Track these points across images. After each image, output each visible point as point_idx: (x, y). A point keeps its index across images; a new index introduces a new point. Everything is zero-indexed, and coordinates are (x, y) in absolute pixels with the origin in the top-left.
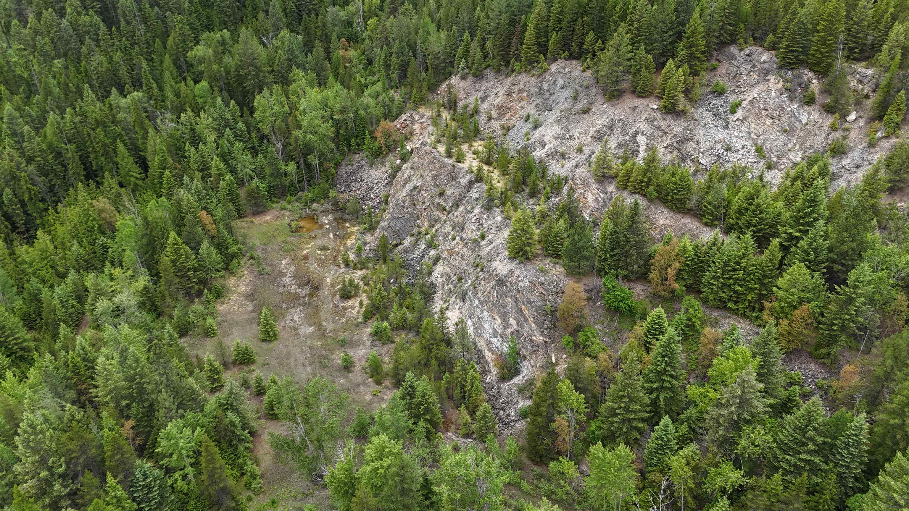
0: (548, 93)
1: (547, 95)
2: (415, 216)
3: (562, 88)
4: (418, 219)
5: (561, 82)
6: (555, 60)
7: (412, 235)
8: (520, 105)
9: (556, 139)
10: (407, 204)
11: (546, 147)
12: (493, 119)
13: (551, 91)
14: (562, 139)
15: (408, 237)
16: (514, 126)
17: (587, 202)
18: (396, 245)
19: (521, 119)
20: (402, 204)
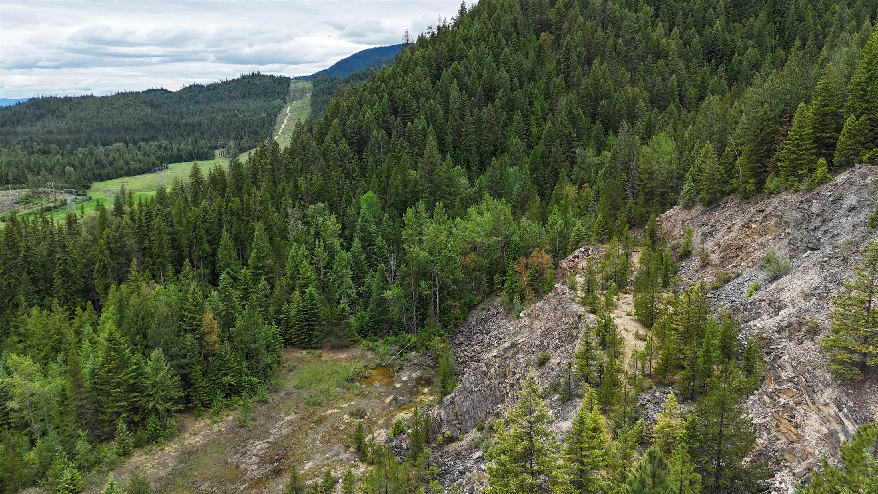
0: (820, 219)
1: (817, 222)
2: (498, 395)
3: (852, 209)
4: (502, 401)
5: (852, 200)
6: (849, 164)
7: (481, 429)
8: (759, 241)
9: (807, 296)
10: (492, 370)
11: (782, 313)
12: (712, 265)
13: (826, 215)
14: (821, 298)
15: (475, 429)
16: (738, 276)
17: (800, 438)
18: (451, 440)
19: (755, 264)
20: (485, 369)
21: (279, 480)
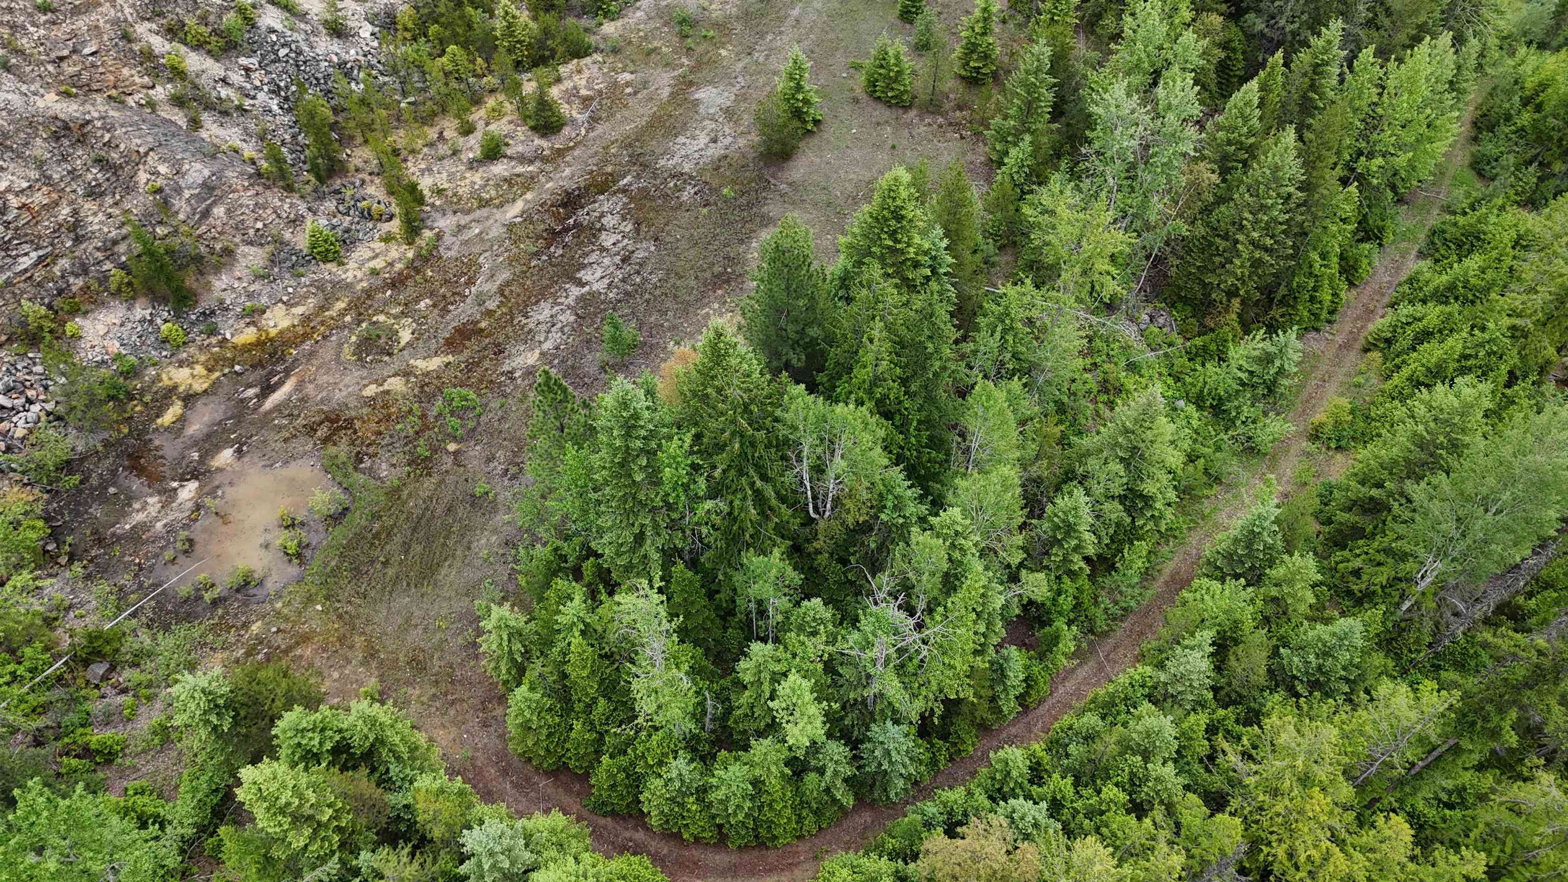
21: (570, 185)
